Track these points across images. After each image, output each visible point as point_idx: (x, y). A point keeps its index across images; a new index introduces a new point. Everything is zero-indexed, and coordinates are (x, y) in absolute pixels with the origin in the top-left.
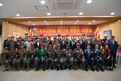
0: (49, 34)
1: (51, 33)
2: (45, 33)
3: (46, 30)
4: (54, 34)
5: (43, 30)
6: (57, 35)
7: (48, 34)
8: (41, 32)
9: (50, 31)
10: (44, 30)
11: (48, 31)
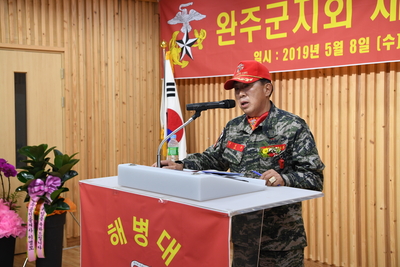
0: (290, 54)
1: (305, 38)
2: (260, 42)
3: (263, 14)
4: (338, 48)
5: (239, 17)
6: (365, 49)
7: (277, 47)
8: (227, 37)
9: (302, 19)
10: (250, 13)
11: (276, 21)
